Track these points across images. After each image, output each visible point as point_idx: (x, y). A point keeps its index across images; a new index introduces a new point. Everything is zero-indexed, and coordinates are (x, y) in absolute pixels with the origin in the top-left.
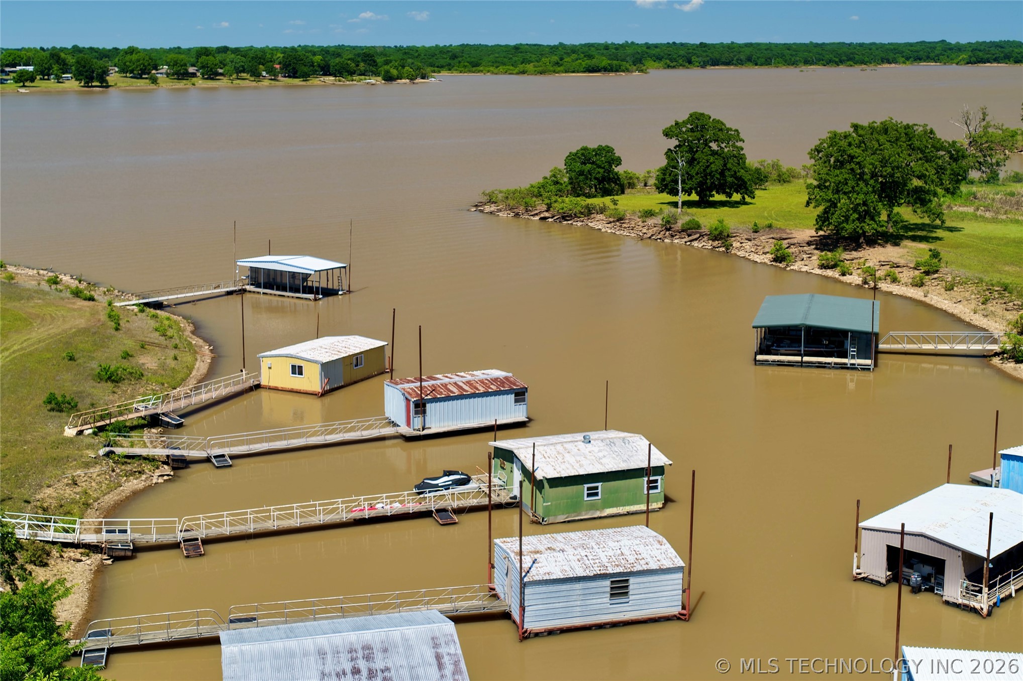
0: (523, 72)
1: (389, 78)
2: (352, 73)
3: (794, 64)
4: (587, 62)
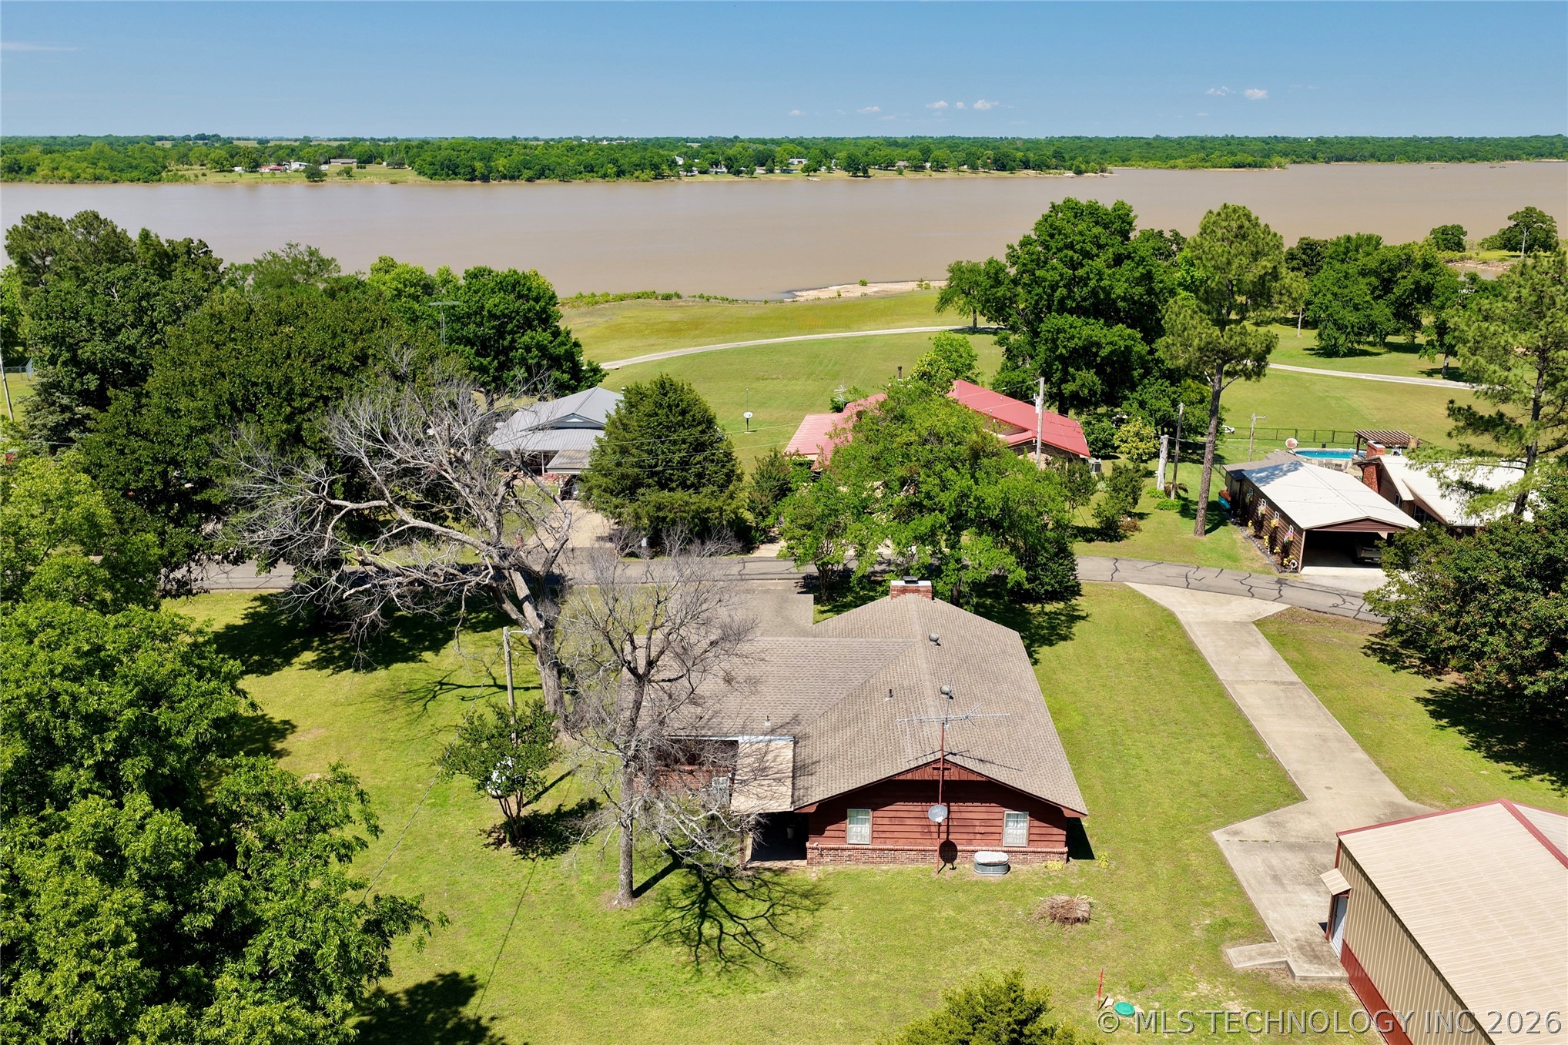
0: (1174, 167)
1: (1079, 172)
2: (1049, 167)
3: (1417, 160)
4: (1231, 159)
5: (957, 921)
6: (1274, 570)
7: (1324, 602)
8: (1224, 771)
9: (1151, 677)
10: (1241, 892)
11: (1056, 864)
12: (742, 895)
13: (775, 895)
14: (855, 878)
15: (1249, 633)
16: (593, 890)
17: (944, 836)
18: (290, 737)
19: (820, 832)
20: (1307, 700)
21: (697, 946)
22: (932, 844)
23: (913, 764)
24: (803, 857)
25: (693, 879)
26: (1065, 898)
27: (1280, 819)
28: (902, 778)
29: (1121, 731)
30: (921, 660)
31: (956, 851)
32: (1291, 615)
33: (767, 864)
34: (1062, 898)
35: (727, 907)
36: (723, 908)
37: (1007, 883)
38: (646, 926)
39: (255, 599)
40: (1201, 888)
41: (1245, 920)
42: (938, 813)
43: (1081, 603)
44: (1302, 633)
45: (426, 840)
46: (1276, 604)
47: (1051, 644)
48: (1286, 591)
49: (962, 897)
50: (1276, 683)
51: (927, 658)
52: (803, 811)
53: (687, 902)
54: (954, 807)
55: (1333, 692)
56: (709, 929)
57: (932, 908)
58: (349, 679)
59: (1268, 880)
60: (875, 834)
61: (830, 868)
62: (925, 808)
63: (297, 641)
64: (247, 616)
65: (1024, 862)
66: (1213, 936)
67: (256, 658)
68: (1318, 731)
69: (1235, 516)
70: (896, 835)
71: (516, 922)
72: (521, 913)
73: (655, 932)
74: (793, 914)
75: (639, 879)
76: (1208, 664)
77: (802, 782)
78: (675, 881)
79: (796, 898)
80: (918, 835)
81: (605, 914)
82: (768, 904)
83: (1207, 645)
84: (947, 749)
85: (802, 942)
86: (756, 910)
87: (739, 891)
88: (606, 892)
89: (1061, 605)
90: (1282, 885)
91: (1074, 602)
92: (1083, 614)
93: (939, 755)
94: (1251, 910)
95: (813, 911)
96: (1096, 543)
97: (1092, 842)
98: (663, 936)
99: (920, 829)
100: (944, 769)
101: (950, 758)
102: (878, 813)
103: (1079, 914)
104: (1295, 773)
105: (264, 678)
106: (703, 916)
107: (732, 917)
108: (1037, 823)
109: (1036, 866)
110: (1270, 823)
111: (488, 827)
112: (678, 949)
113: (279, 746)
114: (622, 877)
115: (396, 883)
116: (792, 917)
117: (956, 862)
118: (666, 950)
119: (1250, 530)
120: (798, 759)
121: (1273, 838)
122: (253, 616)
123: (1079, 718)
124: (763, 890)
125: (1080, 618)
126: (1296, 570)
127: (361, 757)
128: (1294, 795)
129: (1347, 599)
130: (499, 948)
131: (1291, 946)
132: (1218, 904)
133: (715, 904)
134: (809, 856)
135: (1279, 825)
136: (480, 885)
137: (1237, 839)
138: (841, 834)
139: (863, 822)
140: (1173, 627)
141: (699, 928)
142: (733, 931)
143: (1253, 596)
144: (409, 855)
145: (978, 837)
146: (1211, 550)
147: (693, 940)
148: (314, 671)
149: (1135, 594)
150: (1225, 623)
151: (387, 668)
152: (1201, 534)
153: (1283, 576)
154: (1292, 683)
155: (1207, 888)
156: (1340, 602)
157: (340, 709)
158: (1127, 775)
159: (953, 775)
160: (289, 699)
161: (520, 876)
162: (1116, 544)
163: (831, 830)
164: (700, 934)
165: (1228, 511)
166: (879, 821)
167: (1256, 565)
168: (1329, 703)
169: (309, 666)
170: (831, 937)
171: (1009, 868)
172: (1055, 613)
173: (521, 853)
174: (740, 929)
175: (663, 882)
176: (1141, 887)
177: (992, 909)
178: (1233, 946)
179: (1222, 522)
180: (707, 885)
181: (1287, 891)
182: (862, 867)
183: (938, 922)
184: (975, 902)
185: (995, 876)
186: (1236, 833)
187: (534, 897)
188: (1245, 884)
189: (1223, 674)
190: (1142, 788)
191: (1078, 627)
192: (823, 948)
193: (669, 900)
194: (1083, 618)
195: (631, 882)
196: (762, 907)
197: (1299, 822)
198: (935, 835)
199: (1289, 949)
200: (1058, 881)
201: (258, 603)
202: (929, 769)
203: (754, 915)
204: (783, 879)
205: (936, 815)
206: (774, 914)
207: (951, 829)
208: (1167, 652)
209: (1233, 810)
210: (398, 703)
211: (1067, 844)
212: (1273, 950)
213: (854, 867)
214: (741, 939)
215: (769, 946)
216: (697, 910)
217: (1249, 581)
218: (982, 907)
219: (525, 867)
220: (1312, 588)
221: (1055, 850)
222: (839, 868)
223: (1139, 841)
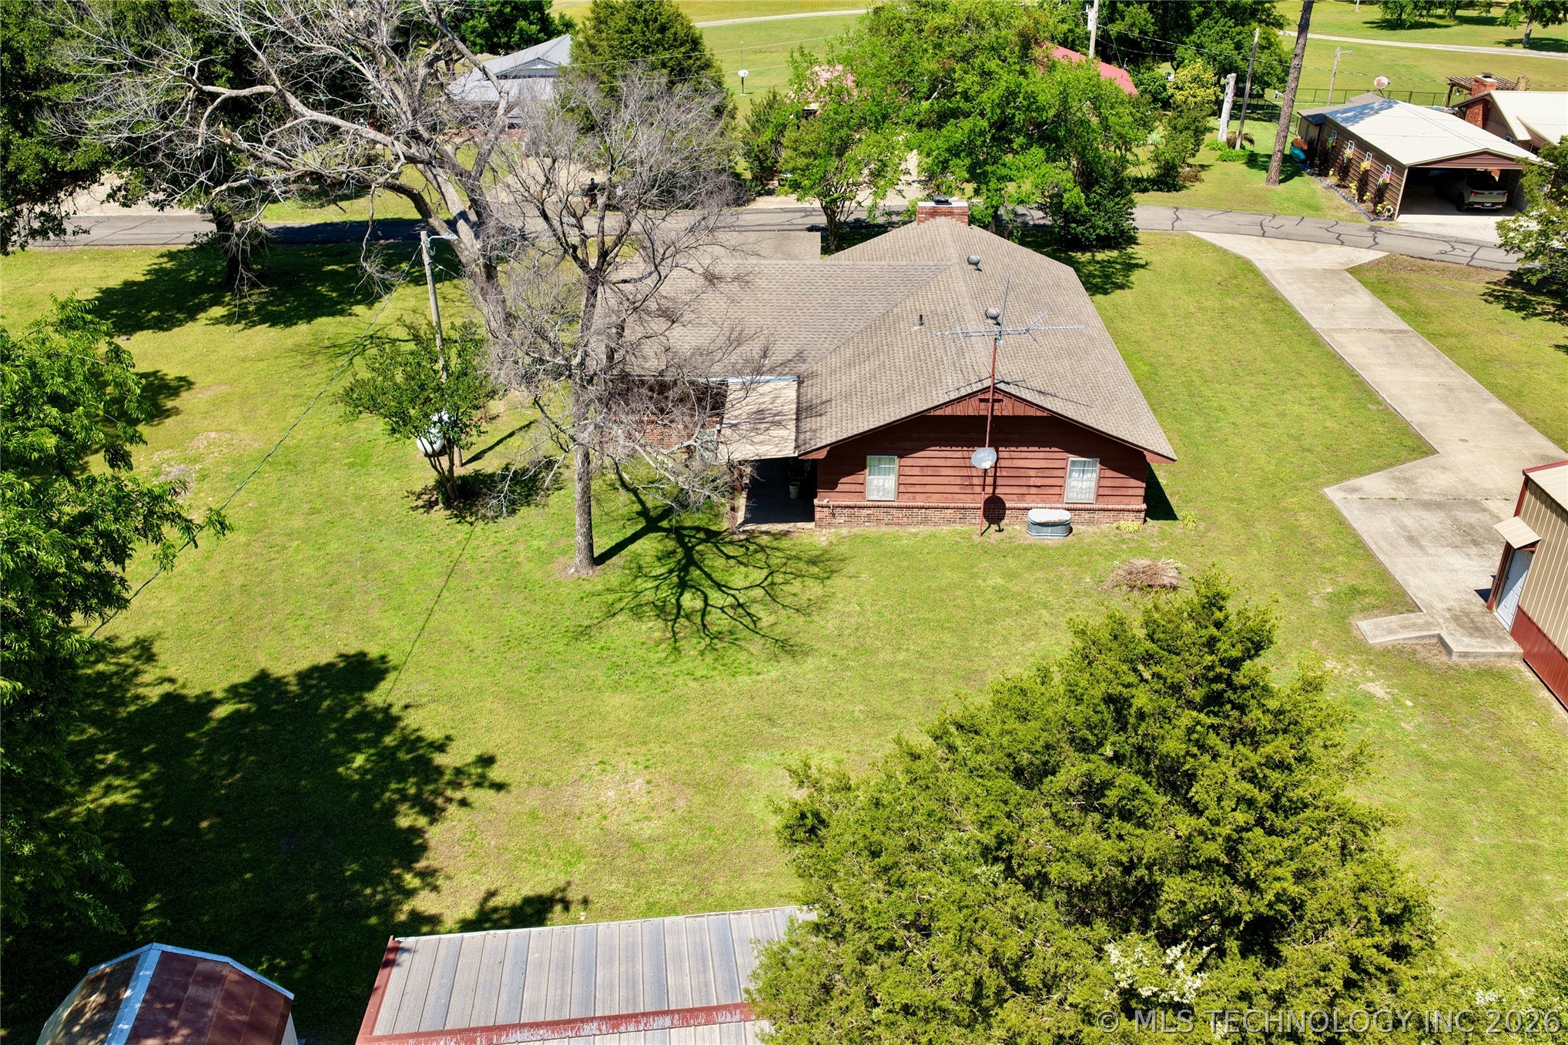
5: (1008, 589)
6: (1363, 218)
7: (1431, 249)
8: (1329, 424)
9: (1228, 326)
10: (1369, 555)
11: (1131, 524)
12: (732, 562)
13: (774, 562)
14: (878, 541)
15: (1343, 280)
16: (544, 558)
17: (989, 490)
18: (184, 395)
19: (832, 486)
20: (1420, 346)
21: (675, 621)
22: (974, 501)
23: (954, 395)
24: (810, 518)
25: (671, 544)
26: (1146, 562)
27: (1407, 475)
28: (938, 413)
29: (1198, 382)
30: (961, 282)
31: (1004, 508)
32: (1391, 262)
33: (764, 527)
34: (1142, 562)
35: (714, 575)
36: (709, 576)
37: (1069, 547)
38: (611, 598)
39: (162, 256)
40: (1316, 552)
41: (1378, 588)
42: (984, 458)
43: (1139, 252)
44: (1405, 280)
45: (339, 503)
46: (1371, 252)
47: (1106, 293)
48: (1380, 238)
49: (1012, 563)
50: (1381, 331)
51: (965, 281)
52: (811, 457)
53: (663, 570)
54: (1005, 452)
55: (1454, 341)
56: (690, 601)
57: (975, 576)
58: (264, 336)
59: (1402, 541)
60: (902, 489)
61: (844, 531)
62: (966, 454)
63: (205, 296)
64: (149, 272)
65: (1090, 522)
66: (1338, 607)
67: (155, 313)
68: (1441, 380)
69: (1312, 166)
70: (928, 489)
71: (445, 594)
72: (452, 583)
73: (622, 605)
74: (797, 583)
75: (601, 545)
76: (1296, 312)
77: (808, 424)
78: (649, 546)
79: (801, 565)
80: (957, 489)
81: (558, 584)
82: (765, 572)
83: (1294, 294)
84: (998, 377)
85: (809, 615)
86: (751, 579)
87: (728, 557)
88: (561, 559)
89: (1115, 253)
90: (1421, 547)
91: (1129, 250)
92: (1142, 262)
93: (988, 383)
94: (1385, 575)
95: (823, 580)
96: (1151, 193)
97: (1173, 501)
98: (631, 610)
99: (959, 481)
100: (995, 401)
101: (1002, 386)
102: (905, 461)
103: (1166, 581)
104: (1420, 424)
105: (161, 334)
106: (683, 586)
107: (719, 586)
108: (1109, 473)
109: (1105, 527)
110: (1394, 478)
111: (418, 489)
112: (650, 624)
113: (170, 404)
114: (579, 538)
115: (297, 550)
116: (796, 586)
117: (1003, 523)
118: (635, 625)
119: (1332, 179)
120: (803, 399)
121: (1402, 495)
122: (158, 273)
123: (1146, 368)
124: (760, 556)
125: (1137, 266)
126: (1391, 217)
127: (269, 415)
128: (1423, 449)
129: (1456, 245)
130: (421, 624)
131: (1443, 616)
132: (1340, 569)
133: (698, 572)
134: (817, 516)
135: (1407, 481)
136: (402, 552)
137: (1356, 496)
138: (858, 488)
139: (887, 472)
140: (1250, 275)
141: (678, 600)
142: (720, 603)
143: (1343, 243)
144: (317, 520)
145: (1033, 490)
146: (1287, 199)
147: (670, 614)
148: (222, 326)
149: (1201, 243)
150: (1313, 271)
151: (309, 322)
152: (1274, 183)
153: (1376, 223)
154: (1401, 332)
155: (1325, 551)
156: (1448, 248)
157: (248, 365)
158: (1210, 428)
159: (1006, 409)
160: (187, 356)
161: (453, 542)
162: (1174, 194)
163: (845, 483)
164: (679, 606)
165: (1303, 162)
166: (908, 471)
167: (1342, 214)
168: (1450, 352)
169: (217, 321)
170: (846, 610)
171: (1071, 530)
172: (1109, 261)
173: (456, 516)
174: (730, 600)
175: (632, 547)
176: (1240, 551)
177: (1051, 576)
178: (1366, 618)
179: (1297, 173)
180: (689, 551)
181: (1427, 554)
182: (884, 529)
183: (983, 592)
184: (1029, 568)
185: (1053, 539)
186: (1354, 490)
187: (470, 566)
188: (1373, 547)
189: (1316, 322)
190: (1230, 443)
191: (1136, 276)
192: (837, 622)
193: (640, 568)
194: (1142, 266)
195: (591, 546)
196: (758, 576)
197: (1431, 478)
198: (978, 489)
199: (1441, 621)
200: (1133, 545)
201: (165, 259)
202: (975, 401)
203: (748, 584)
204: (785, 543)
205: (982, 460)
206: (773, 584)
207: (999, 481)
208: (1245, 301)
209: (1346, 468)
210: (319, 358)
211: (1146, 500)
212: (1420, 621)
213: (874, 530)
214: (731, 612)
215: (766, 619)
216: (675, 580)
217: (1337, 229)
218: (1038, 574)
219: (460, 531)
220: (1412, 235)
221: (1130, 507)
222: (856, 530)
223: (1233, 500)
